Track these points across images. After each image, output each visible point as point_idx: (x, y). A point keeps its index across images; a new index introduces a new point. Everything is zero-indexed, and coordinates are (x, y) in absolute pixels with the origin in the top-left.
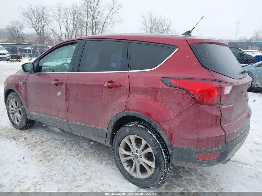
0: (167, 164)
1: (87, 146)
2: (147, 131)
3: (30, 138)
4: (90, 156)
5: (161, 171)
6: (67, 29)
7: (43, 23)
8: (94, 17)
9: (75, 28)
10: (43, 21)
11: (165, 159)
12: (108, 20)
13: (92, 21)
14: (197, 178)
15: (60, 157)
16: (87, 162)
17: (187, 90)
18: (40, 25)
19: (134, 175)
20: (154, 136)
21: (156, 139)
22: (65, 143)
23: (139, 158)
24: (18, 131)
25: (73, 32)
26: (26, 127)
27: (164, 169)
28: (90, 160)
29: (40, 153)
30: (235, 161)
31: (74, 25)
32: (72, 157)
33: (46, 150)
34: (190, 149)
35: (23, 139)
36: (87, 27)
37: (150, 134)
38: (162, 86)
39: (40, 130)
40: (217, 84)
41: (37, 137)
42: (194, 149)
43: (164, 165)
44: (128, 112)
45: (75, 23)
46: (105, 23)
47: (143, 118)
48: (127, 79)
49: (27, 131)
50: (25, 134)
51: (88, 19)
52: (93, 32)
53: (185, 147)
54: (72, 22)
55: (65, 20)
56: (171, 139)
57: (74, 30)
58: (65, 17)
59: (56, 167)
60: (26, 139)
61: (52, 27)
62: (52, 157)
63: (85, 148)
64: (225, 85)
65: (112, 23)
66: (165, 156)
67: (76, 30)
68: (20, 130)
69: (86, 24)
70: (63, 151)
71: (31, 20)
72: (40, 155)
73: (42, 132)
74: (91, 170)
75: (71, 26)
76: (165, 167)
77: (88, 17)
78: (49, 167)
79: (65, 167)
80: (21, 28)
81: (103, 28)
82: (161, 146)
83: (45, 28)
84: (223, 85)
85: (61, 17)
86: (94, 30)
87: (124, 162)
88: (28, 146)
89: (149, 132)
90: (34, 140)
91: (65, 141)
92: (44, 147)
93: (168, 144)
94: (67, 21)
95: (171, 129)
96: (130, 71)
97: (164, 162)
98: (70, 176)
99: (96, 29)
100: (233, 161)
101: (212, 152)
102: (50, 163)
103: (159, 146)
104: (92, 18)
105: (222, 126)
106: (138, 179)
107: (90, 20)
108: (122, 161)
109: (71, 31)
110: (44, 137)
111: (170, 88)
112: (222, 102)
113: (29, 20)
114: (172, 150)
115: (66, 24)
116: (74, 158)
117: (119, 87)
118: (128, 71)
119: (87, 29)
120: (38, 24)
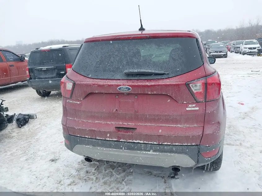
105: (67, 118)
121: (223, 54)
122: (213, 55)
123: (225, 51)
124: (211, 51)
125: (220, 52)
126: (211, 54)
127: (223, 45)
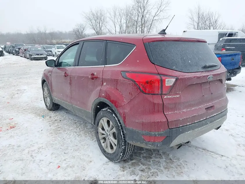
0: (124, 142)
1: (90, 126)
2: (112, 115)
3: (53, 117)
4: (87, 134)
5: (120, 148)
6: (121, 28)
7: (101, 24)
8: (143, 16)
9: (127, 27)
10: (101, 22)
11: (123, 138)
12: (156, 18)
13: (142, 20)
14: (165, 161)
15: (66, 132)
16: (83, 137)
17: (135, 81)
18: (98, 26)
19: (106, 150)
20: (116, 119)
21: (117, 121)
22: (76, 123)
23: (109, 136)
24: (48, 111)
25: (126, 30)
26: (53, 108)
27: (122, 146)
28: (86, 137)
29: (54, 128)
30: (212, 152)
31: (127, 24)
32: (75, 133)
33: (60, 126)
34: (137, 130)
35: (48, 117)
36: (137, 25)
37: (114, 117)
38: (120, 78)
39: (63, 112)
40: (158, 77)
41: (58, 117)
42: (140, 131)
43: (122, 143)
44: (100, 98)
45: (128, 22)
46: (153, 20)
47: (108, 104)
48: (102, 72)
49: (54, 112)
50: (52, 114)
51: (138, 18)
52: (142, 30)
53: (134, 129)
54: (125, 21)
55: (119, 20)
56: (125, 122)
57: (127, 29)
58: (119, 17)
59: (59, 139)
60: (50, 117)
61: (108, 27)
62: (61, 131)
63: (88, 127)
64: (166, 77)
65: (159, 20)
66: (122, 136)
67: (128, 28)
68: (49, 111)
69: (137, 22)
70: (71, 128)
71: (92, 23)
72: (54, 130)
73: (63, 113)
74: (82, 143)
75: (125, 25)
76: (123, 145)
77: (138, 16)
78: (54, 138)
79: (66, 139)
80: (83, 29)
81: (151, 25)
82: (120, 127)
83: (102, 28)
84: (163, 78)
85: (116, 18)
86: (143, 28)
87: (101, 139)
88: (49, 123)
89: (114, 115)
90: (56, 118)
91: (76, 121)
92: (60, 124)
93: (123, 125)
94: (121, 21)
95: (124, 113)
96: (105, 66)
97: (122, 140)
98: (65, 146)
99: (144, 27)
100: (211, 152)
101: (156, 135)
102: (57, 135)
103: (119, 126)
104: (141, 16)
105: (165, 114)
106: (108, 153)
107: (140, 19)
108: (100, 138)
109: (124, 30)
110: (63, 117)
111: (125, 79)
112: (164, 93)
113: (90, 22)
114: (126, 131)
115: (120, 24)
116: (76, 134)
117: (97, 78)
118: (104, 66)
119: (137, 27)
120: (97, 26)
121: (44, 56)
122: (34, 57)
123: (45, 54)
124: (31, 54)
125: (41, 55)
126: (33, 56)
127: (41, 49)
